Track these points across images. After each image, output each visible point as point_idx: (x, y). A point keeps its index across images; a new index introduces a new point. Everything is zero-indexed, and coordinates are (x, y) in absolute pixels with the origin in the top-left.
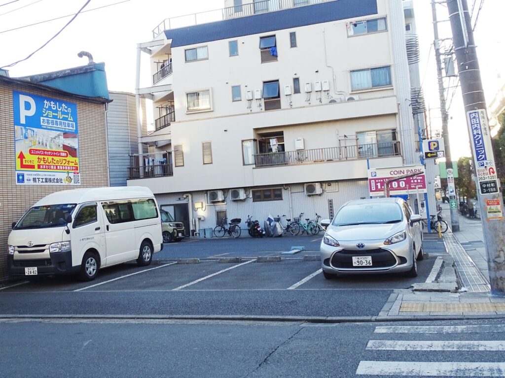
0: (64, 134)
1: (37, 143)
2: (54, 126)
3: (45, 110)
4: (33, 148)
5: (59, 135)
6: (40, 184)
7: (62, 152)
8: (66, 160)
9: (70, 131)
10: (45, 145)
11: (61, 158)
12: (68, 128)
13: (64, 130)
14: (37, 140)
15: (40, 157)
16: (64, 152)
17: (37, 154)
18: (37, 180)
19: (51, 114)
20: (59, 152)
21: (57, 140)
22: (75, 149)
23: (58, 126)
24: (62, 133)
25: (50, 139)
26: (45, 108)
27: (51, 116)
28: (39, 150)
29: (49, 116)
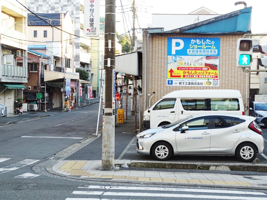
0: (206, 57)
1: (184, 63)
2: (198, 53)
3: (191, 45)
4: (180, 66)
5: (202, 58)
6: (184, 85)
7: (204, 68)
8: (207, 72)
9: (213, 55)
10: (190, 64)
11: (203, 71)
12: (210, 53)
13: (206, 55)
14: (184, 62)
15: (185, 71)
16: (206, 68)
17: (183, 70)
18: (182, 83)
19: (197, 47)
20: (202, 68)
21: (200, 61)
22: (216, 66)
23: (202, 53)
24: (205, 57)
25: (194, 61)
26: (192, 44)
27: (197, 48)
28: (185, 68)
29: (194, 48)
